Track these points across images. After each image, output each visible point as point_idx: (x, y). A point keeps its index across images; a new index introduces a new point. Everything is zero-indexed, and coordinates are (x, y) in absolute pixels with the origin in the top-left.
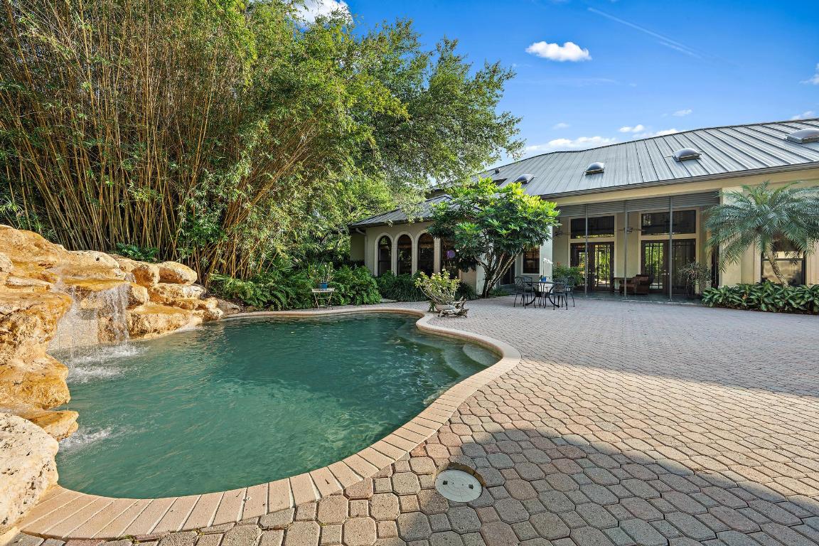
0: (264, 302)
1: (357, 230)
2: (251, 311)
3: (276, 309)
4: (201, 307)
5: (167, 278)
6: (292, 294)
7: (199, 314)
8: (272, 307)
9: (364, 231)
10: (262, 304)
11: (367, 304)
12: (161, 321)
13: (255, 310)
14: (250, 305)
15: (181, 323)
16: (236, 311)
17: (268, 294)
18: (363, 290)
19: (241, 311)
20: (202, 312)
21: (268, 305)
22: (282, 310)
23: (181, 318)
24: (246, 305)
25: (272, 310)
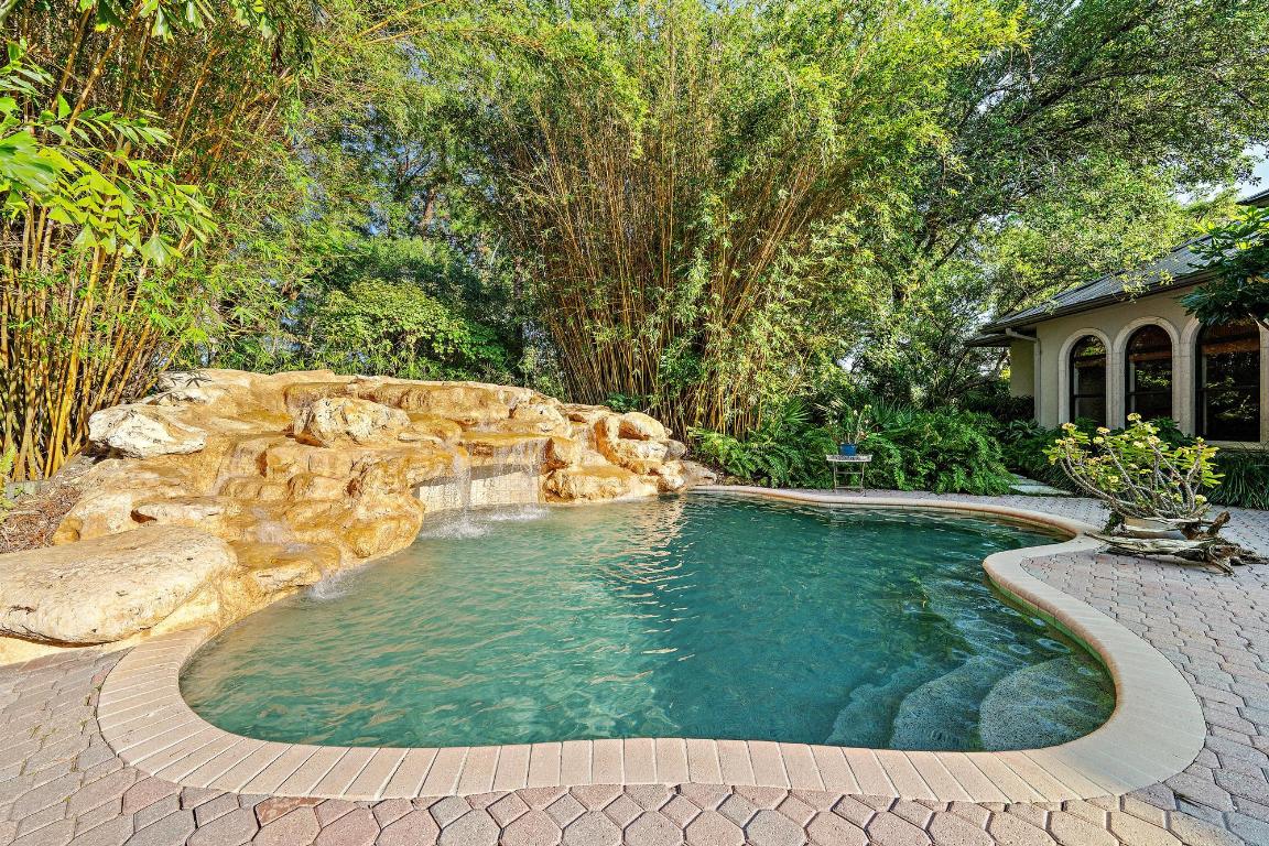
0: (751, 472)
1: (1008, 331)
2: (731, 484)
3: (769, 485)
4: (653, 472)
5: (627, 433)
6: (798, 462)
7: (651, 481)
8: (764, 480)
9: (1029, 333)
10: (748, 475)
11: (963, 491)
12: (590, 486)
13: (736, 483)
14: (732, 474)
15: (618, 490)
16: (710, 482)
17: (758, 460)
18: (956, 462)
19: (718, 482)
20: (655, 478)
21: (759, 476)
22: (779, 486)
23: (617, 484)
24: (727, 474)
25: (763, 486)
